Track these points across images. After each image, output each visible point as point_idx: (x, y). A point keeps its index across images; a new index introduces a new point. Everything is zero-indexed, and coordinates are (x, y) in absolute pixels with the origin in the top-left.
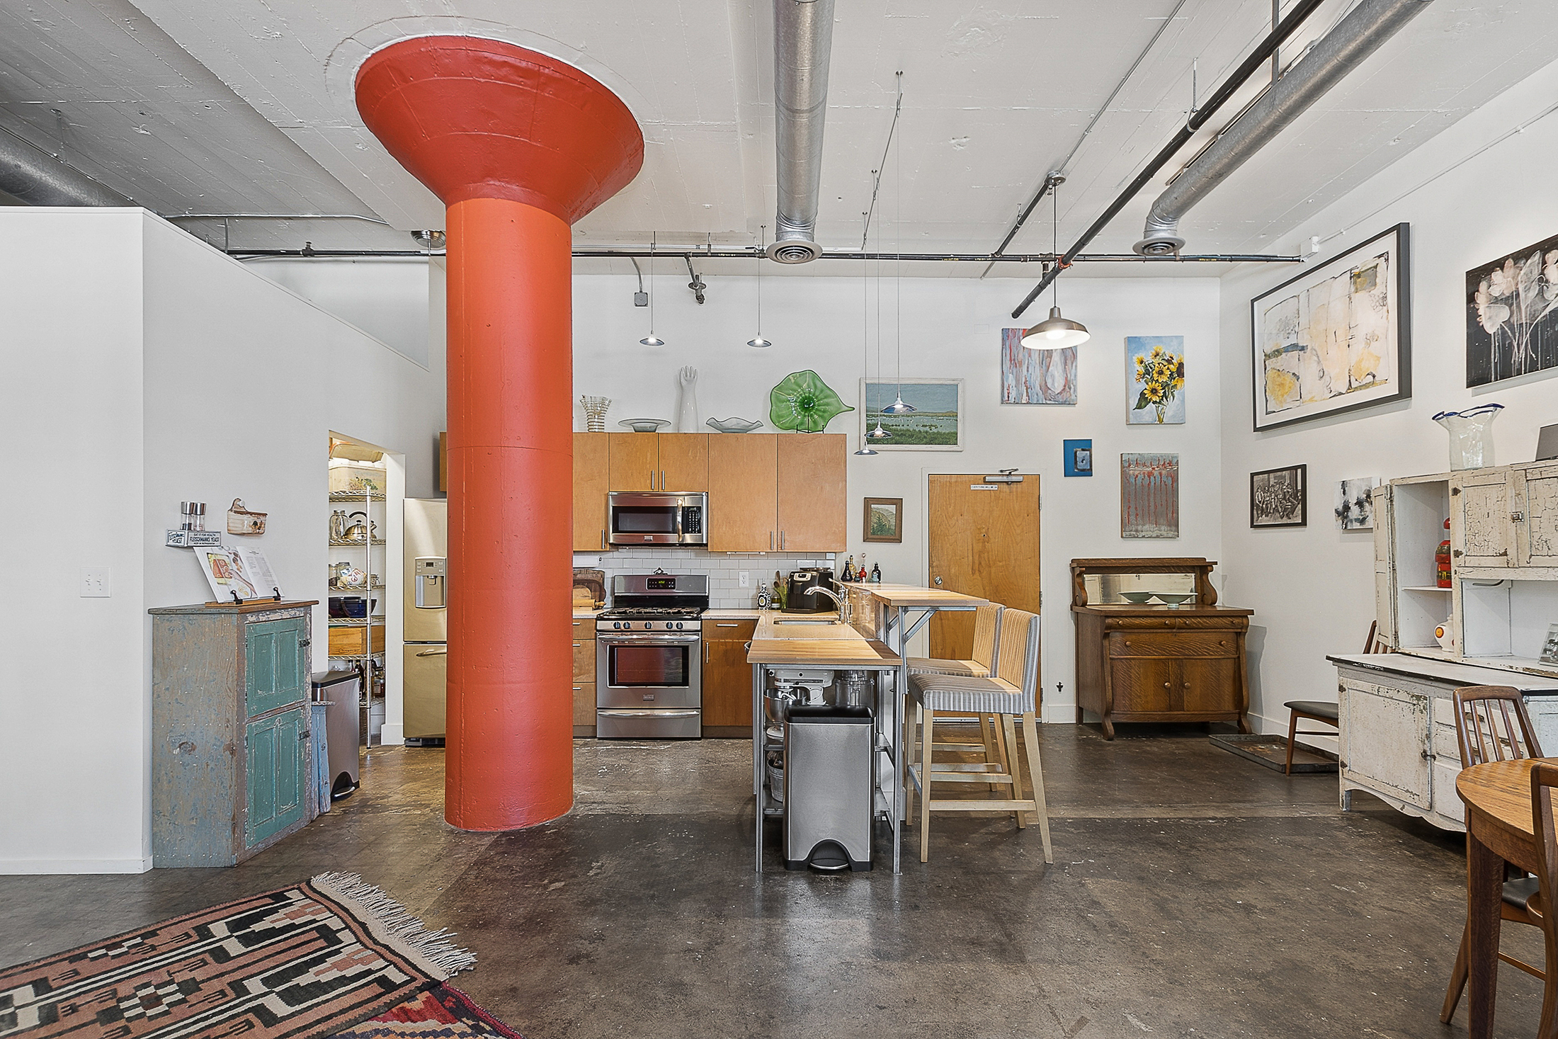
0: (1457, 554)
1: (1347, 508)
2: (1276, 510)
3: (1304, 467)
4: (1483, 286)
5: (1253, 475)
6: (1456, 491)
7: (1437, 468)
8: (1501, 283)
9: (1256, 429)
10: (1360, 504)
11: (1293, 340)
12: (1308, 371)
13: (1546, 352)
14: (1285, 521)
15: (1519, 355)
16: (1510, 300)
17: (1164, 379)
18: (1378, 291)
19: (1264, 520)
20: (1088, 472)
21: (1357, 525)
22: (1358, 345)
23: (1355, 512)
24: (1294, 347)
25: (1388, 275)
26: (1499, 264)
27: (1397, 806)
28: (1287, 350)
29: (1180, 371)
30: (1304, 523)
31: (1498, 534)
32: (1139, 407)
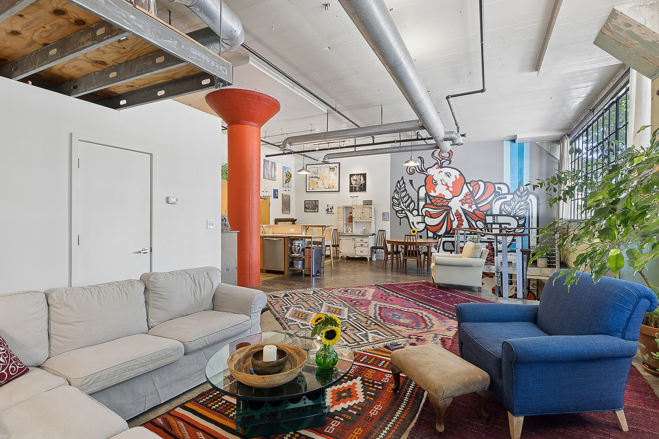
0: (354, 218)
1: (328, 209)
2: (311, 209)
3: (318, 201)
4: (352, 177)
5: (305, 201)
6: (354, 208)
7: (349, 204)
8: (355, 177)
9: (306, 192)
10: (331, 209)
11: (316, 176)
12: (320, 182)
13: (361, 189)
14: (313, 211)
15: (357, 189)
16: (356, 180)
17: (289, 177)
18: (335, 172)
19: (308, 210)
20: (277, 198)
21: (330, 212)
22: (331, 181)
23: (330, 210)
24: (317, 177)
25: (337, 170)
26: (355, 175)
27: (350, 256)
28: (315, 177)
29: (291, 176)
30: (318, 212)
31: (359, 215)
32: (285, 183)
